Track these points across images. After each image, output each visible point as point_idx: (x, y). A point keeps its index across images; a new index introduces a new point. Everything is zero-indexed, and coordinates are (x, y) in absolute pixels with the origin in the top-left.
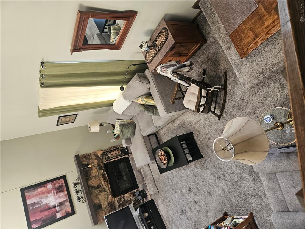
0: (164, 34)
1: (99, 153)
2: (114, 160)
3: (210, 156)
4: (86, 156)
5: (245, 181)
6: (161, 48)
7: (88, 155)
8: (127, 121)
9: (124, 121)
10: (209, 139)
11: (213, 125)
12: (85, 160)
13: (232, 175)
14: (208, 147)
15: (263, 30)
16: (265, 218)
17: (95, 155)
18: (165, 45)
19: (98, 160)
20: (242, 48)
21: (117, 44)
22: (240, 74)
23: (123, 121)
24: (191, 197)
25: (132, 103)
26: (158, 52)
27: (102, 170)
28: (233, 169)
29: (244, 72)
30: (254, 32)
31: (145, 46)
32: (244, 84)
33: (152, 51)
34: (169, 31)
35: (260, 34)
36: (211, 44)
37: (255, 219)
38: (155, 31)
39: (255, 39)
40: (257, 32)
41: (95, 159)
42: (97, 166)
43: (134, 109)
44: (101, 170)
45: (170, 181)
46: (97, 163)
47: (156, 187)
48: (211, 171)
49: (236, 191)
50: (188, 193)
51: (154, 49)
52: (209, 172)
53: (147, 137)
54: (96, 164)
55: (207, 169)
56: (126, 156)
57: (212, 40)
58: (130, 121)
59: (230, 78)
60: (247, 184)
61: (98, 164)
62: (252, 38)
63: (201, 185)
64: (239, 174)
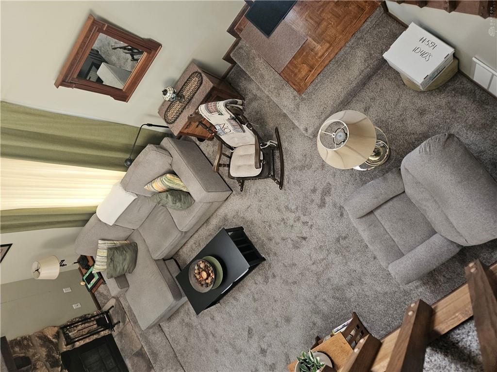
0: (195, 80)
1: (50, 334)
2: (82, 343)
3: (275, 254)
4: (20, 341)
5: (333, 266)
6: (192, 98)
7: (24, 338)
8: (120, 242)
9: (115, 242)
10: (270, 226)
11: (272, 203)
12: (17, 349)
13: (314, 268)
14: (270, 239)
15: (317, 61)
16: (374, 309)
17: (40, 338)
18: (198, 92)
19: (47, 347)
20: (299, 83)
21: (126, 90)
22: (298, 119)
23: (112, 242)
24: (253, 348)
25: (137, 197)
26: (187, 105)
27: (58, 367)
28: (314, 257)
29: (302, 116)
30: (308, 65)
31: (172, 92)
32: (306, 130)
33: (177, 106)
34: (203, 75)
35: (316, 65)
36: (251, 100)
37: (361, 320)
38: (178, 81)
39: (310, 71)
40: (311, 63)
41: (42, 346)
42: (46, 361)
43: (139, 211)
44: (55, 367)
45: (211, 336)
46: (45, 354)
47: (181, 366)
48: (281, 277)
49: (324, 291)
50: (248, 340)
51: (180, 102)
52: (278, 282)
53: (162, 262)
54: (44, 356)
55: (274, 276)
56: (107, 332)
57: (252, 96)
58: (126, 242)
59: (284, 135)
60: (338, 270)
61: (49, 356)
62: (307, 71)
63: (268, 312)
64: (323, 260)
